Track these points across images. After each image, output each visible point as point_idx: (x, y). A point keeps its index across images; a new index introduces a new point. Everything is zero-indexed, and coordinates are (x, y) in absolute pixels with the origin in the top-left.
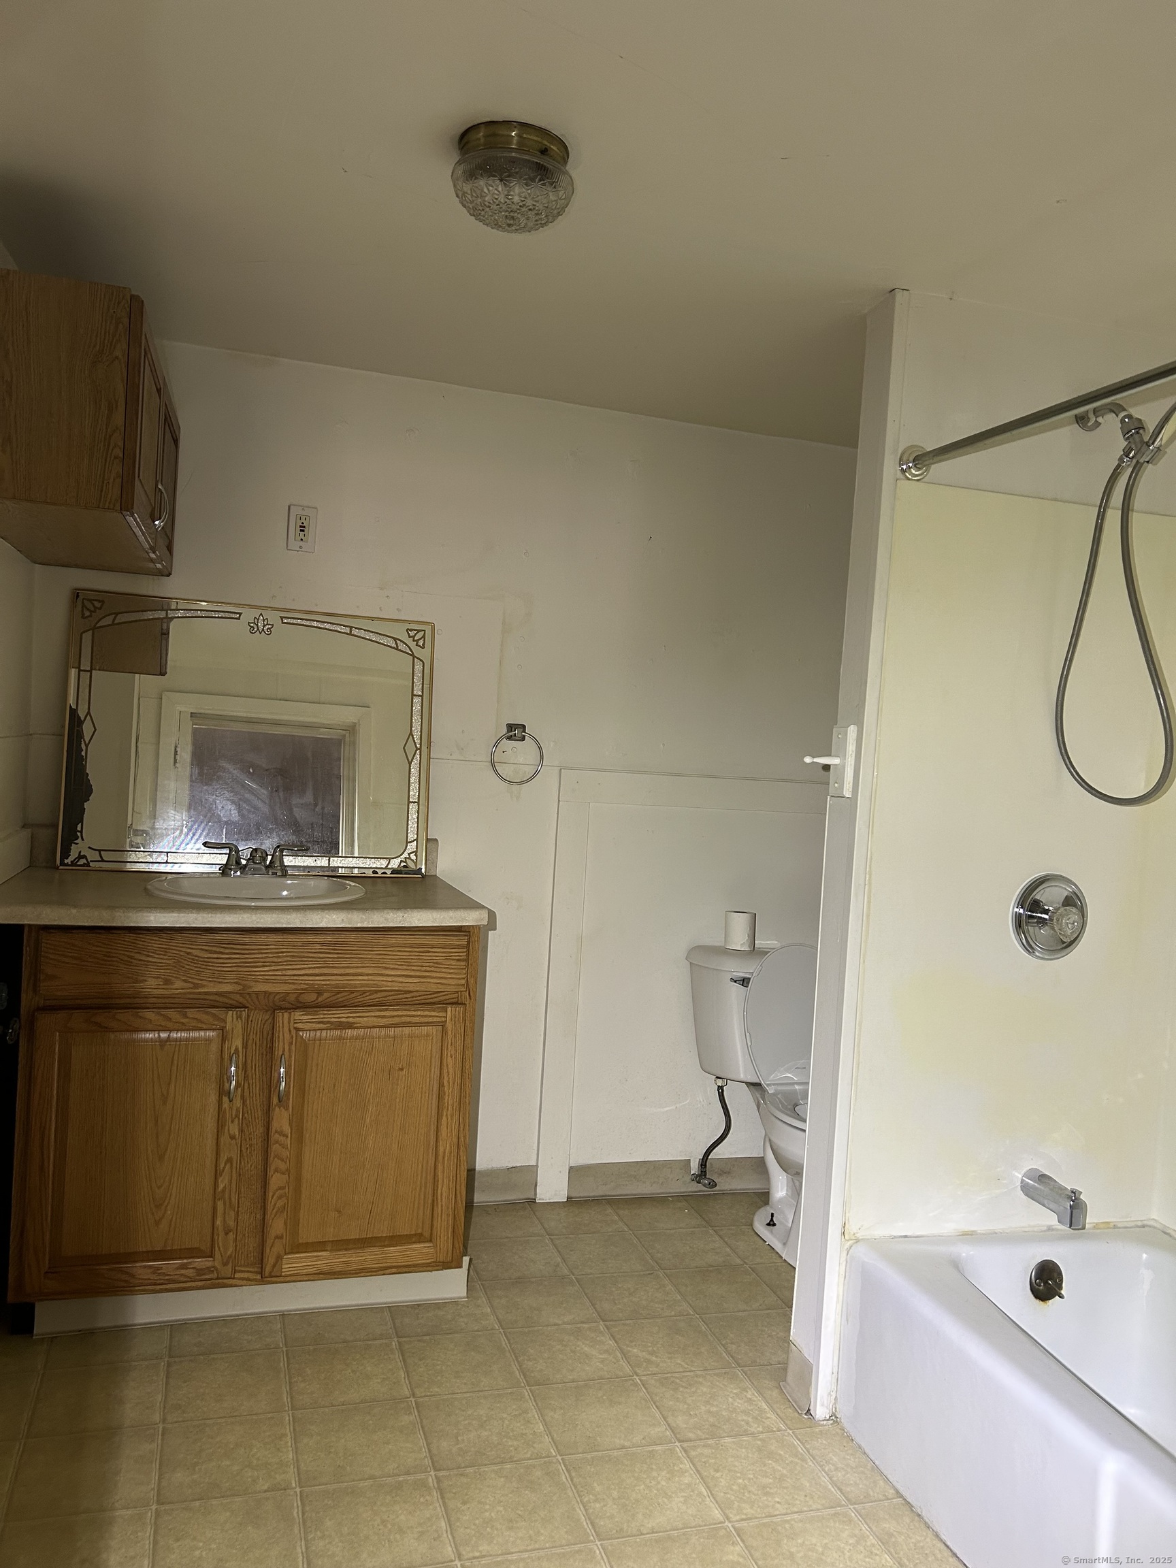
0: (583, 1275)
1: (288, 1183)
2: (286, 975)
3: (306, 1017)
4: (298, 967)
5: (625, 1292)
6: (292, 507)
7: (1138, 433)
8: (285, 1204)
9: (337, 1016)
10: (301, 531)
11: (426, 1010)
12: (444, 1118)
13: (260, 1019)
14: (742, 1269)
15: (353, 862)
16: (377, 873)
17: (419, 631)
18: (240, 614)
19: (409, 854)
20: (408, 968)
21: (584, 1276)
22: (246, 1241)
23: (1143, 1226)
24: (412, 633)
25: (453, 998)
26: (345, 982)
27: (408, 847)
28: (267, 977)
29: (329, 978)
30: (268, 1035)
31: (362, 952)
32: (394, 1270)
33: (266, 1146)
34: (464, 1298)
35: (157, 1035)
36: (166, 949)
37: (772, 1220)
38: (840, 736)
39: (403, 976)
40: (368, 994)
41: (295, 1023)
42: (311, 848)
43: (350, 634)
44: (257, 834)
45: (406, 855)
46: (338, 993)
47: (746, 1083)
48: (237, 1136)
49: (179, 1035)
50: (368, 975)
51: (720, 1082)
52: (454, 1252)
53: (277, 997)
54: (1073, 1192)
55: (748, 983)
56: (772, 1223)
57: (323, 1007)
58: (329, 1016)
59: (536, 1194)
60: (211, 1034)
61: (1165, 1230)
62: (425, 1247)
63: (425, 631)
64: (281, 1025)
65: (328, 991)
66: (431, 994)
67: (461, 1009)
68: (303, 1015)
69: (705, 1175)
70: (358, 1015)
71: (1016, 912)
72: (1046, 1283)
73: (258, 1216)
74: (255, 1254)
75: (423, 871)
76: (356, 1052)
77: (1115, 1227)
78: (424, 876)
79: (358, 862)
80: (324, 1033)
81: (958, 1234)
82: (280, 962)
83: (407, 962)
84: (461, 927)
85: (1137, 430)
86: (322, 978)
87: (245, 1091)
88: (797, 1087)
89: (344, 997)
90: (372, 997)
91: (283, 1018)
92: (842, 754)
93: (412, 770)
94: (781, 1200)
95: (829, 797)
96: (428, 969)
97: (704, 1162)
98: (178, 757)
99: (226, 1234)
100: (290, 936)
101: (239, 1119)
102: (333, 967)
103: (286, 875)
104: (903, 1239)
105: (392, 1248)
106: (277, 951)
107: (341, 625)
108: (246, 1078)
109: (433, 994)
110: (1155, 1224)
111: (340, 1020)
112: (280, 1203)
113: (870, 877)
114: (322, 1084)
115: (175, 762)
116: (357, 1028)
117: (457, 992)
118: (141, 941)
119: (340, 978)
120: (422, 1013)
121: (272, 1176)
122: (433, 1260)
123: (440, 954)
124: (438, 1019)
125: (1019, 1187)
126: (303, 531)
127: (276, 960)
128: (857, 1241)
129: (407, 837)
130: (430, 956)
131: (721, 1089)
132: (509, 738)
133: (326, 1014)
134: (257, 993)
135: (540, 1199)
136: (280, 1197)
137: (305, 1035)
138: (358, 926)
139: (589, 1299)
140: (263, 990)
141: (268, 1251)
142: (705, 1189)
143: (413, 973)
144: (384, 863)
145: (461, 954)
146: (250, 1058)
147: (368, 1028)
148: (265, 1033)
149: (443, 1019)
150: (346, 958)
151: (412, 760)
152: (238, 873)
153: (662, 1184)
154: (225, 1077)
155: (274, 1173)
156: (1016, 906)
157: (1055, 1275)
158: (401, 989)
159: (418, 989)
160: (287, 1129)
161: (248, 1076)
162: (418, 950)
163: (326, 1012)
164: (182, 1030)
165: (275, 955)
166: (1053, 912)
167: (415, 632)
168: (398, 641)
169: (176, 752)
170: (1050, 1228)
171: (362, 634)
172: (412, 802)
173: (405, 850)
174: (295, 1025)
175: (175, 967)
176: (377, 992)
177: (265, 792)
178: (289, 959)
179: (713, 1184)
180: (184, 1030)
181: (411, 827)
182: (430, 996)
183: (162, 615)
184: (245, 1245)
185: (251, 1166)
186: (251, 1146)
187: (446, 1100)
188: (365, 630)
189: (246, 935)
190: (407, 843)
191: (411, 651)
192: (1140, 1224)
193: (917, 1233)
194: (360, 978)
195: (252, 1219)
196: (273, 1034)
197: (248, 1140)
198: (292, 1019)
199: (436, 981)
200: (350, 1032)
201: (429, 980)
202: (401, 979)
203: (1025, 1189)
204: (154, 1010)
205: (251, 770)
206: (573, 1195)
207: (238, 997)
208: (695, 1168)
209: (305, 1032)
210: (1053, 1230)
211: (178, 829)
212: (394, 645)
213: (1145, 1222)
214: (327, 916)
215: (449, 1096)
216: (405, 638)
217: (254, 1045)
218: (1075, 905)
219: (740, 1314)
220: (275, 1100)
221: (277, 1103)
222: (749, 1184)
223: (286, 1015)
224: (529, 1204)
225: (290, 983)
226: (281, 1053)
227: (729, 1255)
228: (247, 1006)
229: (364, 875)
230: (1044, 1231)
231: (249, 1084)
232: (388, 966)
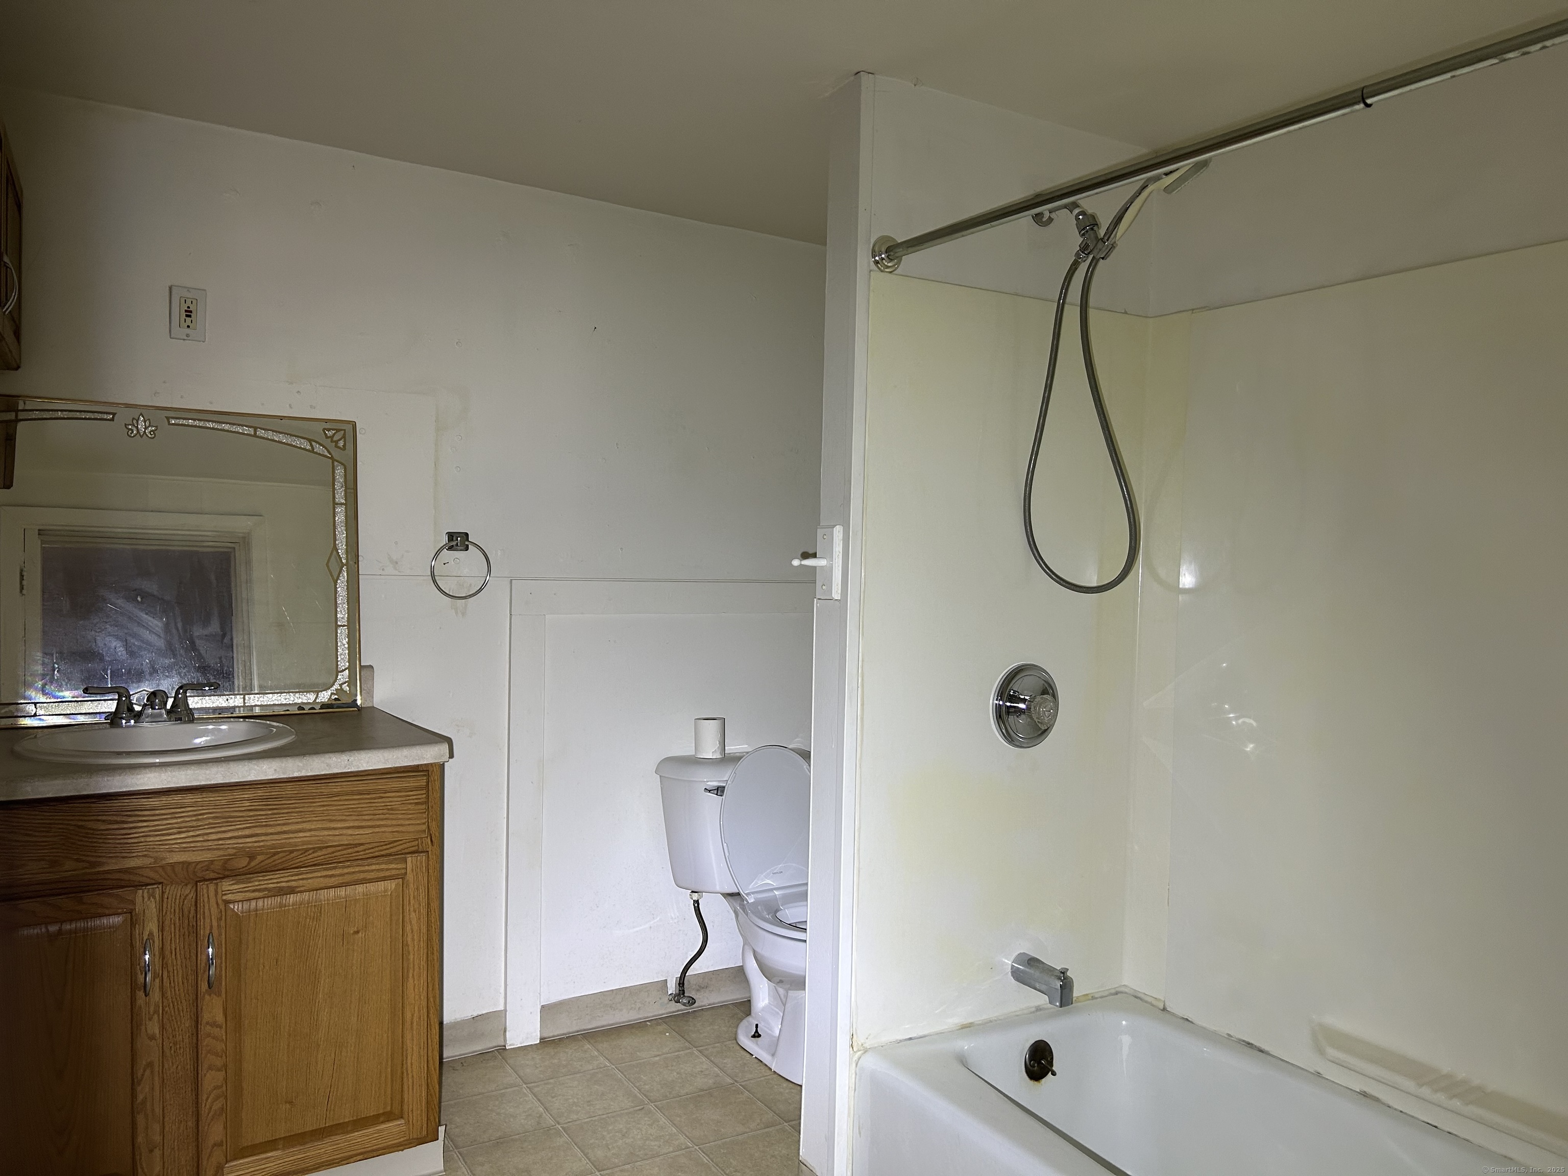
0: (569, 1122)
1: (226, 1080)
2: (208, 840)
3: (236, 887)
4: (223, 829)
5: (617, 1134)
6: (173, 288)
7: (1092, 229)
8: (223, 1105)
9: (275, 881)
10: (187, 316)
11: (382, 863)
12: (411, 980)
13: (179, 895)
14: (734, 1088)
15: (273, 699)
16: (304, 709)
17: (338, 430)
18: (114, 414)
19: (341, 685)
20: (357, 818)
21: (571, 1124)
22: (177, 1156)
23: (1117, 993)
24: (329, 433)
25: (413, 847)
26: (282, 841)
27: (339, 677)
28: (184, 845)
29: (263, 838)
30: (189, 912)
31: (302, 805)
32: (361, 1157)
33: (195, 1041)
34: (441, 1172)
35: (43, 930)
36: (50, 824)
37: (757, 1031)
38: (825, 537)
39: (353, 827)
40: (311, 852)
41: (223, 895)
42: (222, 686)
43: (255, 435)
44: (151, 674)
45: (336, 686)
46: (275, 854)
47: (723, 895)
48: (158, 1036)
49: (73, 926)
50: (310, 830)
51: (695, 896)
52: (429, 1124)
53: (199, 866)
54: (1062, 973)
55: (723, 792)
56: (756, 1034)
57: (256, 873)
58: (266, 882)
59: (505, 1040)
60: (117, 920)
61: (1136, 994)
62: (396, 1125)
63: (345, 430)
64: (206, 900)
65: (262, 854)
66: (386, 845)
67: (423, 857)
68: (233, 884)
69: (684, 993)
70: (300, 877)
71: (996, 704)
72: (1039, 1063)
73: (190, 1124)
74: (188, 1168)
75: (359, 702)
76: (301, 919)
77: (1093, 998)
78: (360, 709)
79: (279, 698)
80: (260, 903)
81: (958, 1028)
82: (200, 826)
83: (355, 812)
84: (418, 766)
85: (1091, 226)
86: (254, 839)
87: (165, 981)
88: (777, 893)
89: (281, 858)
90: (315, 855)
91: (208, 891)
92: (829, 555)
93: (339, 590)
94: (763, 1009)
95: (815, 599)
96: (382, 816)
97: (681, 982)
98: (24, 583)
99: (151, 1151)
100: (210, 794)
101: (159, 1015)
102: (266, 826)
103: (193, 720)
104: (909, 1042)
105: (357, 1133)
106: (195, 813)
107: (243, 426)
108: (164, 966)
109: (389, 844)
110: (1126, 990)
111: (279, 885)
112: (217, 1106)
113: (863, 680)
114: (262, 961)
115: (22, 588)
116: (301, 892)
117: (417, 839)
118: (15, 817)
119: (276, 837)
120: (377, 867)
121: (205, 1076)
122: (405, 1138)
123: (396, 799)
124: (397, 872)
125: (1010, 973)
126: (190, 316)
127: (194, 824)
128: (866, 1051)
129: (337, 665)
130: (384, 802)
131: (697, 902)
132: (451, 548)
133: (262, 880)
134: (172, 865)
135: (510, 1045)
136: (217, 1098)
137: (236, 907)
138: (295, 775)
139: (580, 1149)
140: (181, 860)
141: (205, 1163)
142: (683, 1007)
143: (363, 824)
144: (311, 697)
145: (419, 797)
146: (169, 942)
147: (313, 890)
148: (186, 911)
149: (403, 871)
150: (283, 813)
151: (338, 578)
152: (132, 722)
153: (639, 1008)
154: (138, 967)
155: (208, 1071)
156: (996, 698)
157: (1047, 1054)
158: (352, 842)
159: (368, 841)
160: (220, 1018)
161: (167, 964)
162: (368, 796)
163: (261, 878)
164: (76, 920)
165: (194, 818)
166: (1029, 701)
167: (333, 432)
168: (314, 443)
169: (22, 576)
170: (1038, 1009)
171: (270, 435)
172: (341, 626)
173: (335, 681)
174: (224, 898)
175: (63, 844)
176: (321, 848)
177: (160, 624)
178: (211, 821)
179: (692, 1001)
180: (80, 919)
181: (341, 654)
182: (385, 847)
183: (12, 416)
184: (174, 1161)
185: (177, 1067)
186: (175, 1044)
187: (412, 960)
188: (273, 431)
189: (155, 798)
190: (338, 672)
191: (330, 454)
192: (1113, 991)
193: (921, 1034)
194: (301, 834)
195: (182, 1128)
196: (196, 910)
197: (171, 1037)
198: (219, 891)
199: (390, 829)
200: (292, 898)
201: (383, 829)
202: (350, 832)
203: (1017, 975)
204: (38, 899)
205: (139, 599)
206: (545, 1035)
207: (152, 874)
208: (672, 988)
209: (236, 904)
210: (1041, 1010)
211: (47, 675)
212: (308, 447)
213: (1117, 989)
214: (256, 767)
215: (414, 955)
216: (322, 440)
217: (173, 926)
218: (1048, 693)
219: (740, 1137)
220: (204, 986)
221: (206, 990)
222: (729, 995)
223: (212, 887)
224: (499, 1053)
225: (214, 849)
226: (208, 932)
227: (718, 1076)
228: (160, 881)
229: (287, 712)
230: (1033, 1012)
231: (168, 972)
232: (334, 818)
